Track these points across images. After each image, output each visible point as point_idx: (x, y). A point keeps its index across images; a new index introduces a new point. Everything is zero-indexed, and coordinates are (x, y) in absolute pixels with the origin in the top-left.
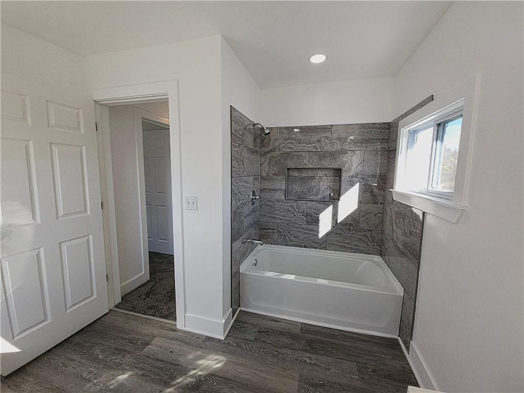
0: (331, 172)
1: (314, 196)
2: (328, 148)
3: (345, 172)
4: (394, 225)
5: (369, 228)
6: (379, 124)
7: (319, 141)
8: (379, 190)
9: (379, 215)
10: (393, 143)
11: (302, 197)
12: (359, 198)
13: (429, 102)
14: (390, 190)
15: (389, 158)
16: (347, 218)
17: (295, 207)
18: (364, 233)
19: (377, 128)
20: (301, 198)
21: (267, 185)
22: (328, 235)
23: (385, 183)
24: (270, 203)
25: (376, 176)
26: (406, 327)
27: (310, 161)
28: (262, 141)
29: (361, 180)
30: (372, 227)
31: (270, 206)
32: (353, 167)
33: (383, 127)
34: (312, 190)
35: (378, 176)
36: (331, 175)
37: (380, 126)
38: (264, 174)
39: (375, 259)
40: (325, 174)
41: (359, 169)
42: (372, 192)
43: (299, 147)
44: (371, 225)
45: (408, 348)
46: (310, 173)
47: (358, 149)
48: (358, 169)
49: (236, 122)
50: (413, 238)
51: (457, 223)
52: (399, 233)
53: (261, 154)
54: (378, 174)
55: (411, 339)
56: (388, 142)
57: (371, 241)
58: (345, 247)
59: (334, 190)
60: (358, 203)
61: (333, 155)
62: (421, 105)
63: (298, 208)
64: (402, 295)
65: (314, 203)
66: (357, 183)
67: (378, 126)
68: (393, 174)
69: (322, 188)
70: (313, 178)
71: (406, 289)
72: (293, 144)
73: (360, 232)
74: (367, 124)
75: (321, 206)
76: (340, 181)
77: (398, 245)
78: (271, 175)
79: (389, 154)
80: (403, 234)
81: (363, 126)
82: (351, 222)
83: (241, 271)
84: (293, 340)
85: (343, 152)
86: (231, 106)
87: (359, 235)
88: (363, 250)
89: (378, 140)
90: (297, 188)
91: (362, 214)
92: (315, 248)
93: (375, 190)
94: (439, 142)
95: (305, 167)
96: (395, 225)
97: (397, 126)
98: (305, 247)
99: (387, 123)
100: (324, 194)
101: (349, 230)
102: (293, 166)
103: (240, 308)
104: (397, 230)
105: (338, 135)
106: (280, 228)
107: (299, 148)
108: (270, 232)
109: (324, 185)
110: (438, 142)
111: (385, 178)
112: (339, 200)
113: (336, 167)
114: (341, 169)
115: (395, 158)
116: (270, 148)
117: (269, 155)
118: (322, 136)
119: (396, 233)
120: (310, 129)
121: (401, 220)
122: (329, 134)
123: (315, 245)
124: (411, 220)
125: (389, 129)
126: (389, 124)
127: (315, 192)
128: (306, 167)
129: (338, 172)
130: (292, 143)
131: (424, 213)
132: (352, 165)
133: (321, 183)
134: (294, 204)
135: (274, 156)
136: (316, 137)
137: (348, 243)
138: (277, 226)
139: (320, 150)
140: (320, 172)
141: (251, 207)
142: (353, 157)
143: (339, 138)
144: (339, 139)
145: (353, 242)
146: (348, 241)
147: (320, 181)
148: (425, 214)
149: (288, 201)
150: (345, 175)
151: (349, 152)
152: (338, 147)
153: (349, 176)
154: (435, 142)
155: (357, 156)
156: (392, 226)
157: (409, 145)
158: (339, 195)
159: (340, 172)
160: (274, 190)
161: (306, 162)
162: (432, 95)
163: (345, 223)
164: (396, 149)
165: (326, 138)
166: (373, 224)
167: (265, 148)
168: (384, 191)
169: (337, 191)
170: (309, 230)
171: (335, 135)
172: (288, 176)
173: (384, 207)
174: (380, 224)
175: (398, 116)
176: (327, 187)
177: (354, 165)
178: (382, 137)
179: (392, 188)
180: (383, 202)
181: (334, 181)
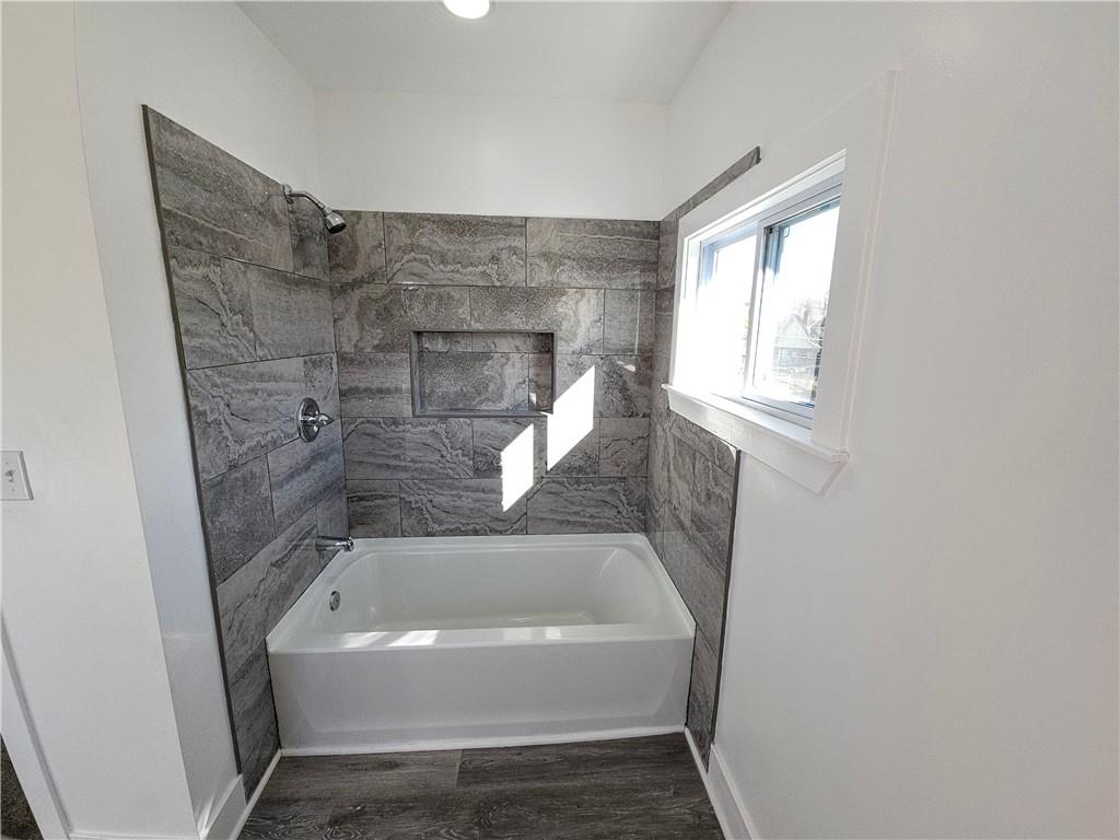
0: (530, 342)
1: (490, 403)
2: (517, 277)
3: (563, 343)
4: (672, 467)
5: (620, 475)
6: (636, 223)
7: (495, 259)
8: (640, 383)
9: (640, 441)
10: (666, 272)
11: (461, 406)
12: (596, 403)
13: (750, 167)
14: (663, 386)
15: (658, 308)
16: (572, 453)
17: (443, 435)
18: (610, 486)
19: (631, 233)
20: (458, 410)
21: (360, 378)
22: (528, 497)
23: (651, 367)
24: (371, 428)
25: (632, 351)
26: (702, 709)
27: (476, 313)
28: (332, 251)
29: (601, 362)
30: (627, 470)
31: (373, 436)
32: (582, 331)
33: (645, 231)
34: (486, 388)
35: (636, 352)
36: (530, 348)
37: (638, 229)
38: (348, 348)
39: (636, 543)
40: (516, 347)
41: (596, 334)
42: (624, 389)
43: (439, 273)
44: (624, 468)
45: (705, 758)
46: (478, 346)
47: (590, 284)
48: (592, 335)
49: (182, 173)
50: (713, 507)
51: (823, 492)
52: (682, 489)
53: (331, 290)
54: (636, 347)
55: (712, 739)
56: (656, 271)
57: (625, 502)
58: (569, 522)
59: (538, 386)
60: (594, 418)
61: (533, 297)
62: (730, 176)
63: (451, 436)
64: (692, 634)
65: (492, 422)
66: (590, 367)
67: (632, 227)
68: (669, 349)
69: (511, 383)
70: (487, 356)
71: (701, 625)
72: (426, 262)
73: (601, 483)
74: (609, 221)
75: (508, 428)
76: (552, 364)
77: (682, 517)
78: (369, 350)
79: (660, 298)
80: (692, 495)
81: (601, 225)
82: (582, 463)
83: (272, 649)
84: (436, 816)
85: (555, 291)
86: (145, 108)
87: (600, 491)
88: (609, 525)
89: (635, 263)
90: (447, 383)
91: (605, 441)
92: (501, 533)
93: (632, 385)
94: (769, 271)
95: (461, 329)
96: (675, 469)
97: (675, 231)
98: (476, 533)
99: (654, 222)
100: (517, 397)
101: (577, 483)
102: (430, 326)
103: (279, 751)
104: (678, 482)
105: (543, 246)
106: (406, 492)
107: (442, 275)
108: (378, 507)
109: (514, 373)
110: (767, 269)
111: (652, 357)
112: (551, 411)
113: (541, 328)
114: (552, 334)
115: (672, 311)
116: (357, 273)
117: (357, 294)
118: (501, 244)
119: (676, 488)
120: (469, 224)
121: (688, 460)
122: (518, 242)
123: (498, 526)
124: (710, 463)
125: (658, 238)
126: (657, 225)
127: (493, 392)
128: (465, 328)
129: (545, 343)
130: (420, 261)
131: (739, 452)
132: (578, 322)
133: (508, 370)
134: (441, 428)
135: (374, 296)
136: (484, 250)
137: (577, 513)
138: (398, 489)
139: (499, 284)
140: (503, 341)
141: (302, 449)
142: (581, 303)
143: (544, 255)
144: (546, 256)
145: (588, 510)
146: (575, 509)
147: (502, 366)
148: (741, 454)
149: (422, 420)
150: (562, 349)
151: (571, 291)
152: (542, 276)
153: (573, 353)
154: (760, 271)
155: (589, 301)
156: (669, 471)
157: (703, 273)
158: (552, 398)
159: (553, 341)
160: (380, 391)
161: (464, 315)
162: (758, 148)
163: (566, 467)
164: (674, 286)
165: (514, 251)
166: (629, 463)
167: (341, 270)
168: (650, 386)
169: (547, 389)
170: (483, 491)
171: (534, 246)
172: (421, 352)
173: (650, 424)
174: (642, 463)
175: (677, 207)
176: (521, 380)
177: (583, 325)
178: (644, 257)
179: (667, 382)
180: (648, 411)
181: (539, 364)
